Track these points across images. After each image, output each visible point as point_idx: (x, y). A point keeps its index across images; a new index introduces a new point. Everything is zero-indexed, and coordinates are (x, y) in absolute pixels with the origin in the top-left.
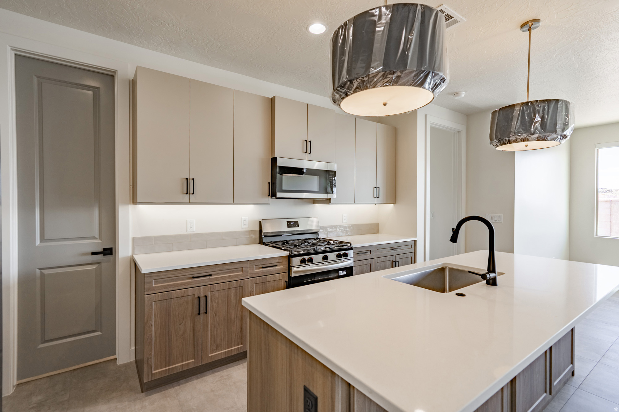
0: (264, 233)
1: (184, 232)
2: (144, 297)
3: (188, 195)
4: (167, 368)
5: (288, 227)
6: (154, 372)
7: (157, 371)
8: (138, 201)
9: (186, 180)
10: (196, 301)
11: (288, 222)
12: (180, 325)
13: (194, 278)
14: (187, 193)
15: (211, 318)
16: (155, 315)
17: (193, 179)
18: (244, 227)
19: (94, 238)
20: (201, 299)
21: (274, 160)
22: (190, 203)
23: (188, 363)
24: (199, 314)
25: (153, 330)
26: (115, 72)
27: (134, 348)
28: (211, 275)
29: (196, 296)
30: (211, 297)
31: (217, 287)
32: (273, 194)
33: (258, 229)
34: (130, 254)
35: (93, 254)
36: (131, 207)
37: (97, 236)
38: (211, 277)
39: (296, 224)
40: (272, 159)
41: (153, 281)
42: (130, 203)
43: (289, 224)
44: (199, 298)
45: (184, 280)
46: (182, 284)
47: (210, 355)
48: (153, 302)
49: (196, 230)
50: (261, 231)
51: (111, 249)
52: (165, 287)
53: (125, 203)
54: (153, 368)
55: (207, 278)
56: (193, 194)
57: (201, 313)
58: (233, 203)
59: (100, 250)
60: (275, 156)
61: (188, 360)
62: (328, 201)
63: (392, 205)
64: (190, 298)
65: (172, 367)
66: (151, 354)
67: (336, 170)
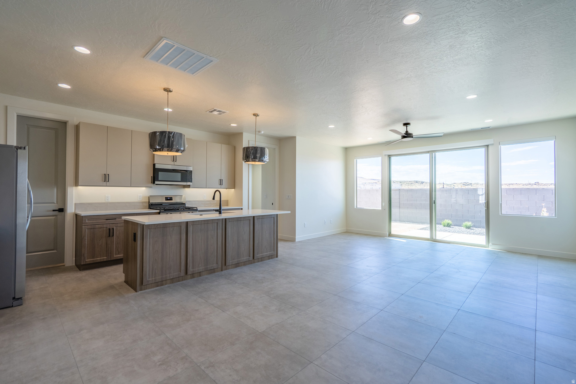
0: (151, 203)
1: (104, 201)
2: (82, 227)
3: (105, 182)
4: (93, 259)
5: (166, 200)
6: (86, 260)
7: (88, 260)
8: (79, 185)
9: (104, 175)
10: (108, 231)
11: (165, 197)
12: (100, 240)
13: (107, 219)
14: (105, 181)
15: (115, 239)
16: (87, 235)
17: (108, 174)
18: (139, 200)
19: (54, 203)
20: (110, 229)
21: (154, 165)
22: (106, 186)
23: (103, 259)
24: (109, 236)
25: (86, 241)
26: (67, 121)
27: (75, 259)
28: (116, 219)
29: (108, 228)
30: (116, 229)
31: (119, 225)
32: (154, 183)
33: (148, 201)
34: (73, 211)
35: (54, 211)
36: (74, 188)
37: (55, 202)
38: (116, 220)
39: (171, 199)
40: (153, 164)
41: (87, 220)
42: (74, 186)
43: (167, 199)
44: (109, 229)
45: (102, 220)
46: (101, 222)
47: (115, 256)
48: (87, 230)
49: (110, 200)
50: (149, 202)
51: (63, 209)
52: (93, 223)
53: (72, 186)
54: (86, 258)
55: (114, 220)
56: (108, 181)
57: (110, 236)
58: (131, 186)
59: (57, 209)
60: (155, 163)
61: (103, 257)
62: (189, 186)
63: (234, 189)
64: (105, 229)
65: (95, 259)
66: (85, 252)
67: (192, 170)
